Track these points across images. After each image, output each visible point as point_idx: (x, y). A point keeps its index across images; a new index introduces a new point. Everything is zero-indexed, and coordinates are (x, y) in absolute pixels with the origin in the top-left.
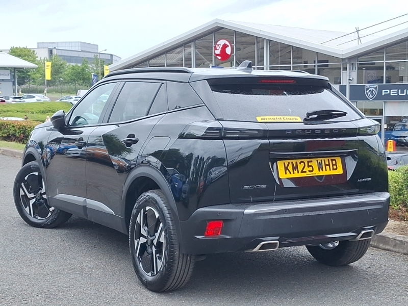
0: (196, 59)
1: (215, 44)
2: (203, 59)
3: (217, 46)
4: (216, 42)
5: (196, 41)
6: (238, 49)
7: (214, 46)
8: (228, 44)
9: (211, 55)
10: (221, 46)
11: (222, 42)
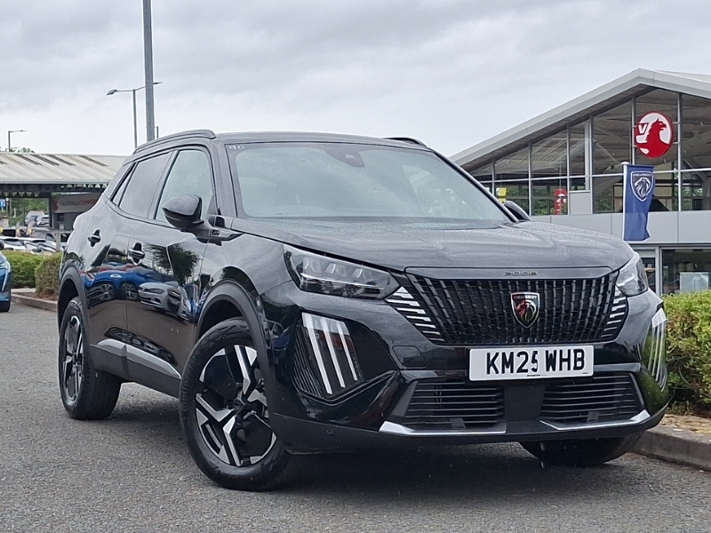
0: (595, 158)
1: (637, 123)
2: (608, 157)
3: (640, 127)
4: (638, 119)
5: (596, 119)
6: (687, 135)
7: (633, 126)
8: (666, 122)
9: (628, 147)
10: (649, 127)
11: (651, 119)
